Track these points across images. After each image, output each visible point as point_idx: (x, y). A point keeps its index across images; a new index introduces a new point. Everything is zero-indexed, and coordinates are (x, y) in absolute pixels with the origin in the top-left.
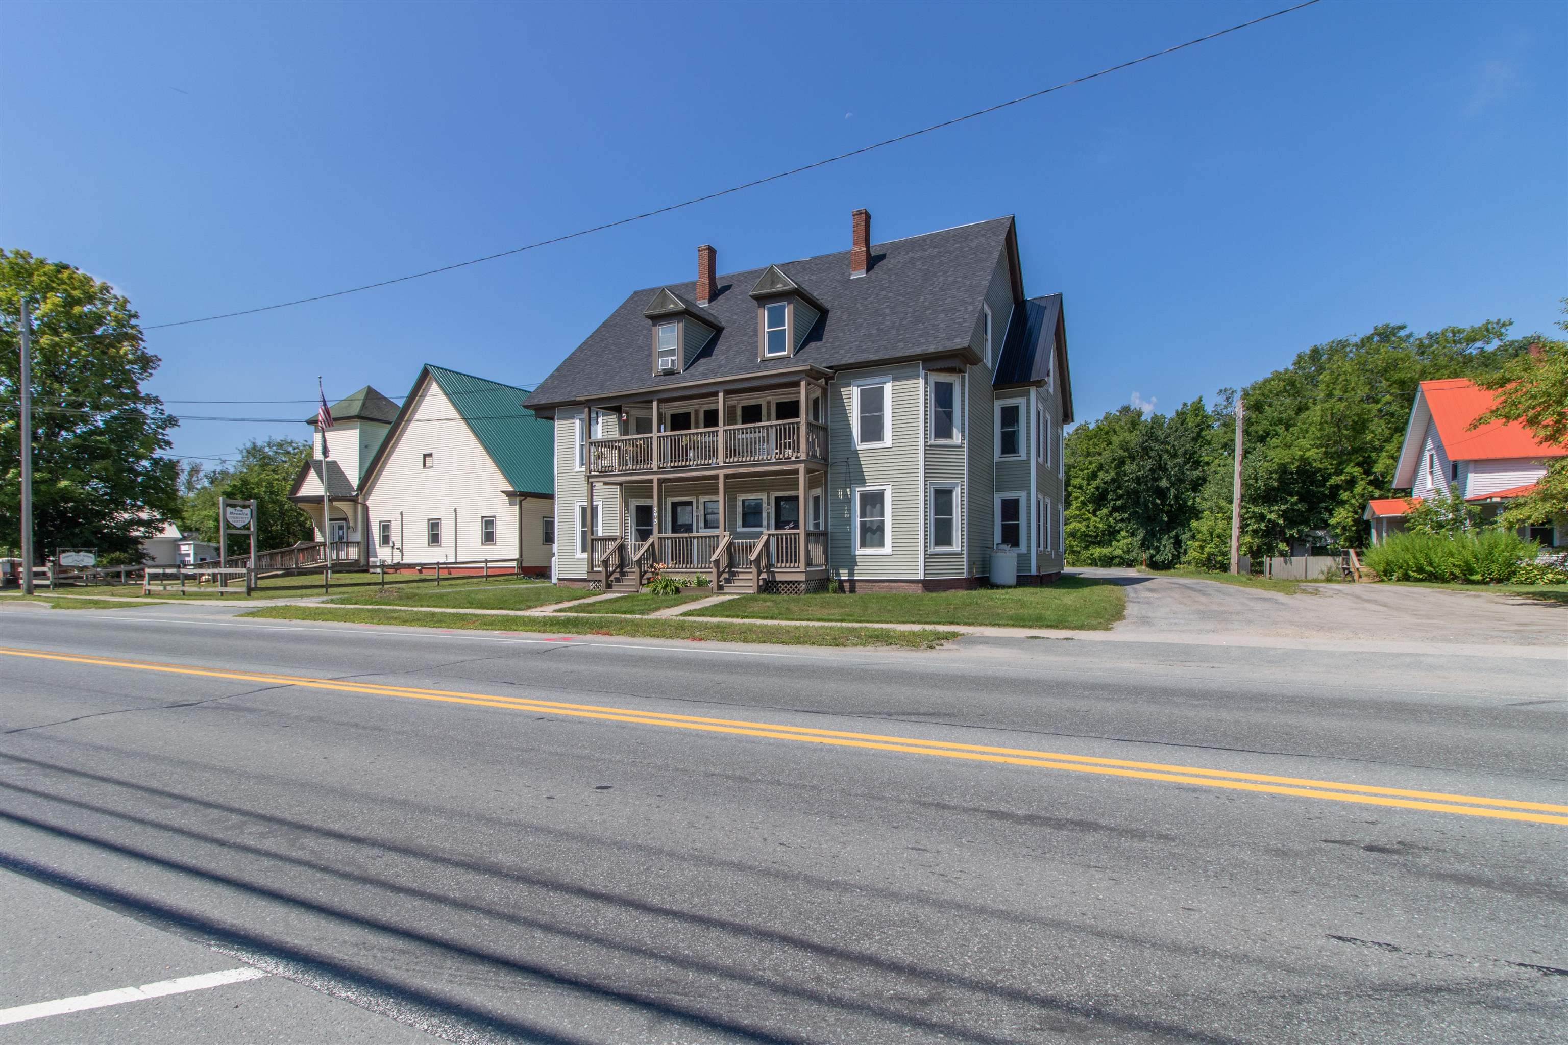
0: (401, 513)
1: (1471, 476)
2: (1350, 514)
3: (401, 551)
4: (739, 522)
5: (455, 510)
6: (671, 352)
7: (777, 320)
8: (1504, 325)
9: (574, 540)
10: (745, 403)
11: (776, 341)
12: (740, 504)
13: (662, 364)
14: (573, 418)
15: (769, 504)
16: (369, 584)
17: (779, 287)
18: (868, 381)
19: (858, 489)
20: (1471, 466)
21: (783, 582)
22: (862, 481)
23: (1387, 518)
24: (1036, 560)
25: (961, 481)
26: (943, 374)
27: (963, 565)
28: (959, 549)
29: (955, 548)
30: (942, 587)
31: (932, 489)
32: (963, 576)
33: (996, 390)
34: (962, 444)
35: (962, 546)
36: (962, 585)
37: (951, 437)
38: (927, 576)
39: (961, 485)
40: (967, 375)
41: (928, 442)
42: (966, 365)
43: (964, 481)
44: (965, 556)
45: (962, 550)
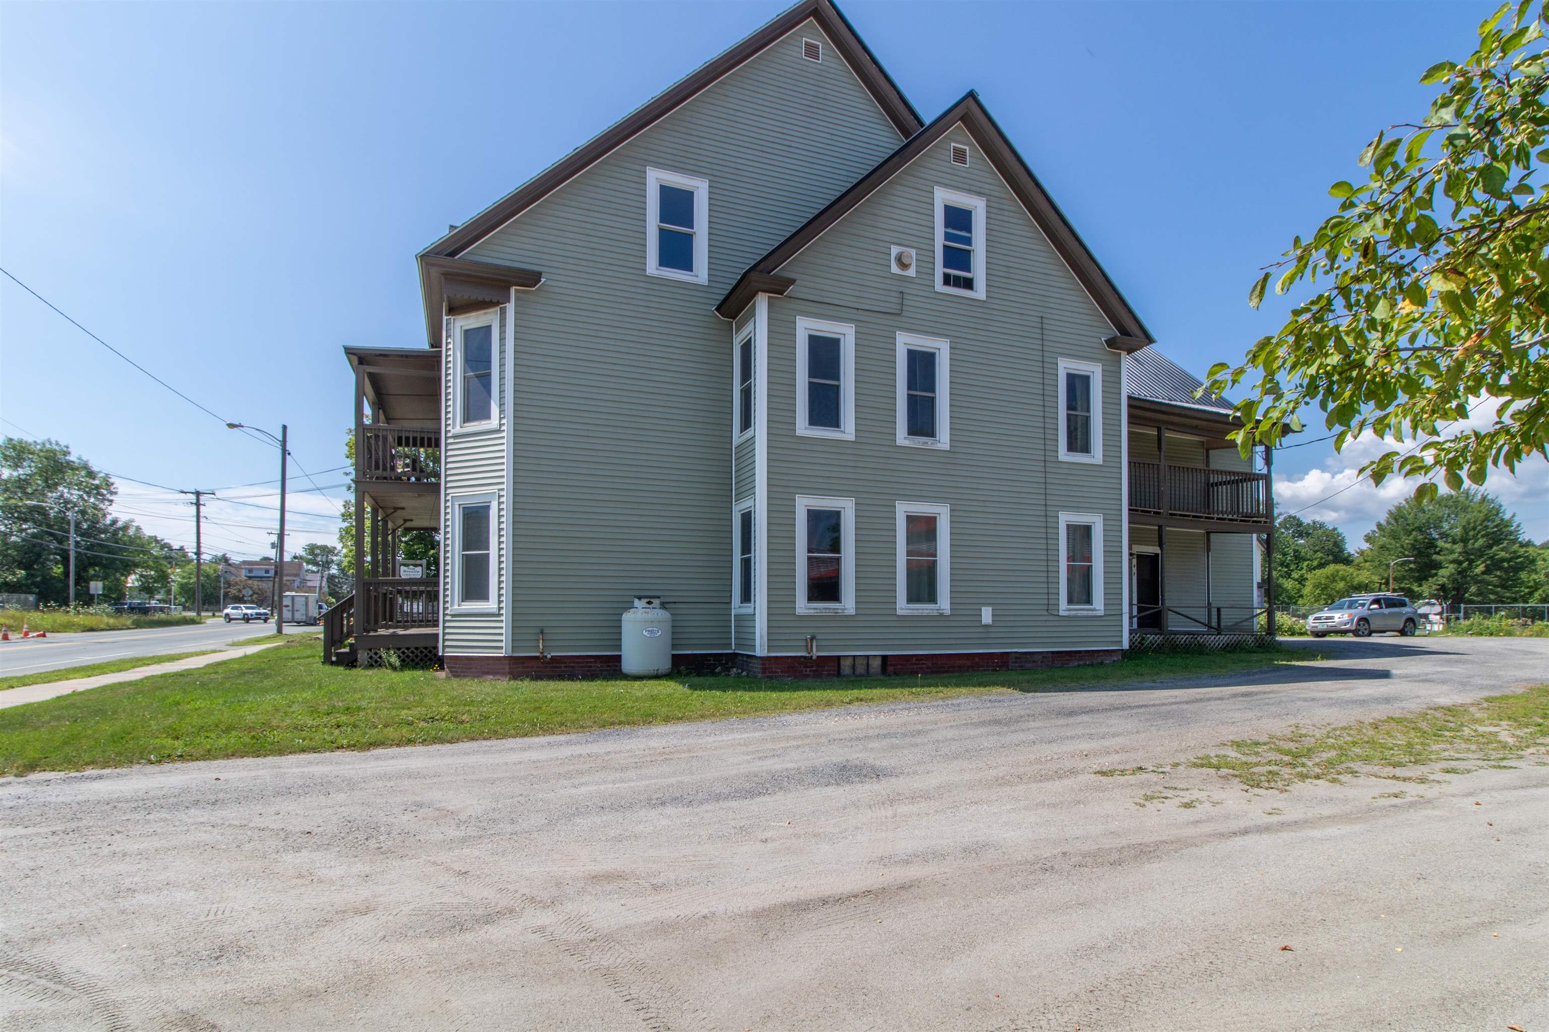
24: (768, 627)
25: (499, 490)
26: (474, 314)
27: (502, 634)
28: (496, 606)
29: (491, 605)
30: (474, 670)
31: (457, 507)
32: (502, 653)
33: (734, 318)
34: (501, 425)
35: (500, 602)
36: (504, 669)
37: (488, 417)
38: (447, 650)
39: (500, 496)
40: (511, 307)
41: (449, 431)
42: (508, 289)
43: (503, 489)
44: (503, 618)
45: (500, 608)
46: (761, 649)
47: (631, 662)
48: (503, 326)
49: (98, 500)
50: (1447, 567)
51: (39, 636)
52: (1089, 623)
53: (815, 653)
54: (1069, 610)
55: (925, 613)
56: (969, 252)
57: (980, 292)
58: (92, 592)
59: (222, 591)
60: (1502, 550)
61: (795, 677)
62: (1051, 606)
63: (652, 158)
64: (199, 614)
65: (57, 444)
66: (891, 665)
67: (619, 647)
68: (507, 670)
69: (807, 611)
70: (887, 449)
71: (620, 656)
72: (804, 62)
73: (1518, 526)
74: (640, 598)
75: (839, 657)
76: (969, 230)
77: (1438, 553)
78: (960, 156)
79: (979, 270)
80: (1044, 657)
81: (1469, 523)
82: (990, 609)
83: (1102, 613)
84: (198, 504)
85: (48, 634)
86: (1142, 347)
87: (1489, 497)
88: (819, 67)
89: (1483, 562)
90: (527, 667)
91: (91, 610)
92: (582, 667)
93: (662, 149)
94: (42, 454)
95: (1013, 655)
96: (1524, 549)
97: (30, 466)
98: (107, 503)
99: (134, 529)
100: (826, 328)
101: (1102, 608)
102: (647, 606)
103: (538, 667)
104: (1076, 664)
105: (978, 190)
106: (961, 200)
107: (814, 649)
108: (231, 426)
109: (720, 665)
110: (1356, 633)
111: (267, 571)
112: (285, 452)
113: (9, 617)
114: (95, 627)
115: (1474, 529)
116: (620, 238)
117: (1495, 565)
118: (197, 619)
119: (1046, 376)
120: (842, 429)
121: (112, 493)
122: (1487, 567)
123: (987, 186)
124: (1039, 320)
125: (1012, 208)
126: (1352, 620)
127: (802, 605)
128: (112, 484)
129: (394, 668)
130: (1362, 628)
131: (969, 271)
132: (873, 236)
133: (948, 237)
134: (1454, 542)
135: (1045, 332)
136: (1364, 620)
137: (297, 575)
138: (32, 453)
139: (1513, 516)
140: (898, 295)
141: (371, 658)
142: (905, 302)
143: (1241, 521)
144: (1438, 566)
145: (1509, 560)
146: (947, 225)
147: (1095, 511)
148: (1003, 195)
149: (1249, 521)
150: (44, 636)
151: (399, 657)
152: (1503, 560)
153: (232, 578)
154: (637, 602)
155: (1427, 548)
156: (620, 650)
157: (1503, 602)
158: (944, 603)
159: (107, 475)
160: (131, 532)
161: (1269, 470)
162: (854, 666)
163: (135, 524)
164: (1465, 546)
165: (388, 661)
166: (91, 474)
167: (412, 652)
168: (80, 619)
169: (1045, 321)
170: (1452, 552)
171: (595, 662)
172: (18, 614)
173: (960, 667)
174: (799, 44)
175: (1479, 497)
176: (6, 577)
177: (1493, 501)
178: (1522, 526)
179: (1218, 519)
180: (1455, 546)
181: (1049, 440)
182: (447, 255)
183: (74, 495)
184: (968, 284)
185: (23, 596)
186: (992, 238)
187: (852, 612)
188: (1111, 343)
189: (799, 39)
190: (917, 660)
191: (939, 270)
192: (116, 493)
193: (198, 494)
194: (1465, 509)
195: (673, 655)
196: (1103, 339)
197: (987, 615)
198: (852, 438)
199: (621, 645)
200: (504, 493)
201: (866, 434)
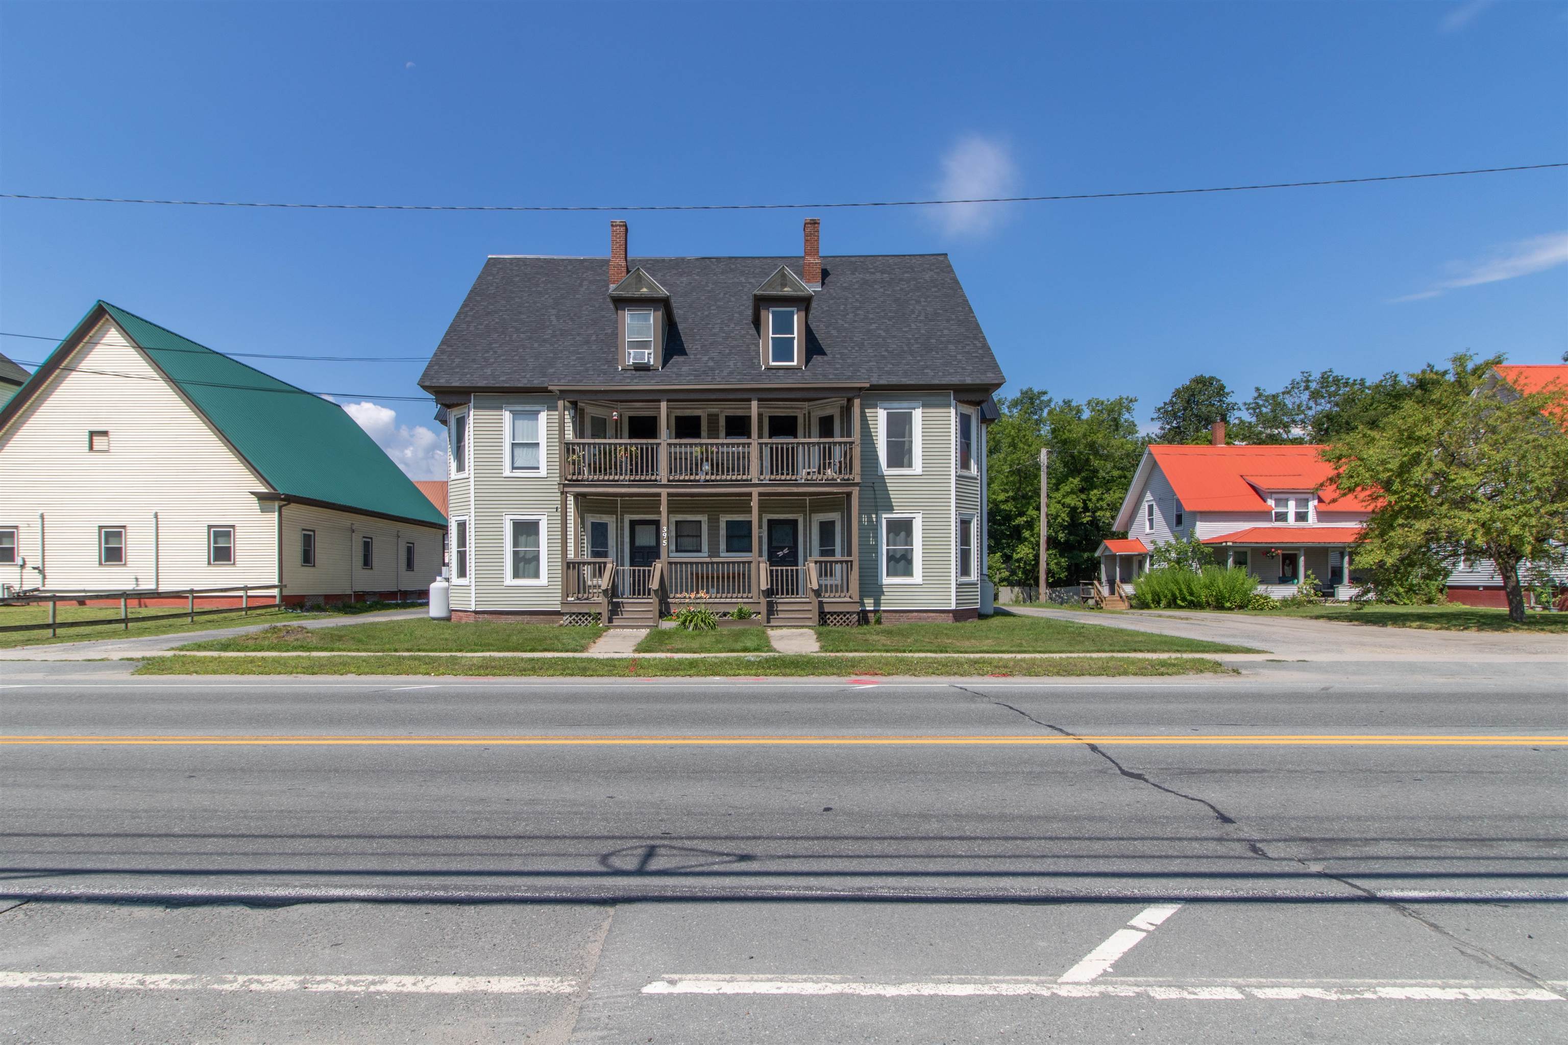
0: (42, 516)
1: (1198, 524)
2: (1031, 550)
3: (41, 571)
4: (723, 546)
5: (156, 516)
6: (644, 345)
7: (783, 325)
8: (1131, 401)
9: (501, 562)
10: (731, 413)
11: (783, 350)
12: (723, 526)
13: (631, 357)
14: (501, 408)
15: (760, 527)
16: (110, 622)
17: (787, 291)
18: (895, 404)
19: (884, 516)
20: (1198, 516)
21: (832, 614)
22: (890, 509)
23: (1120, 556)
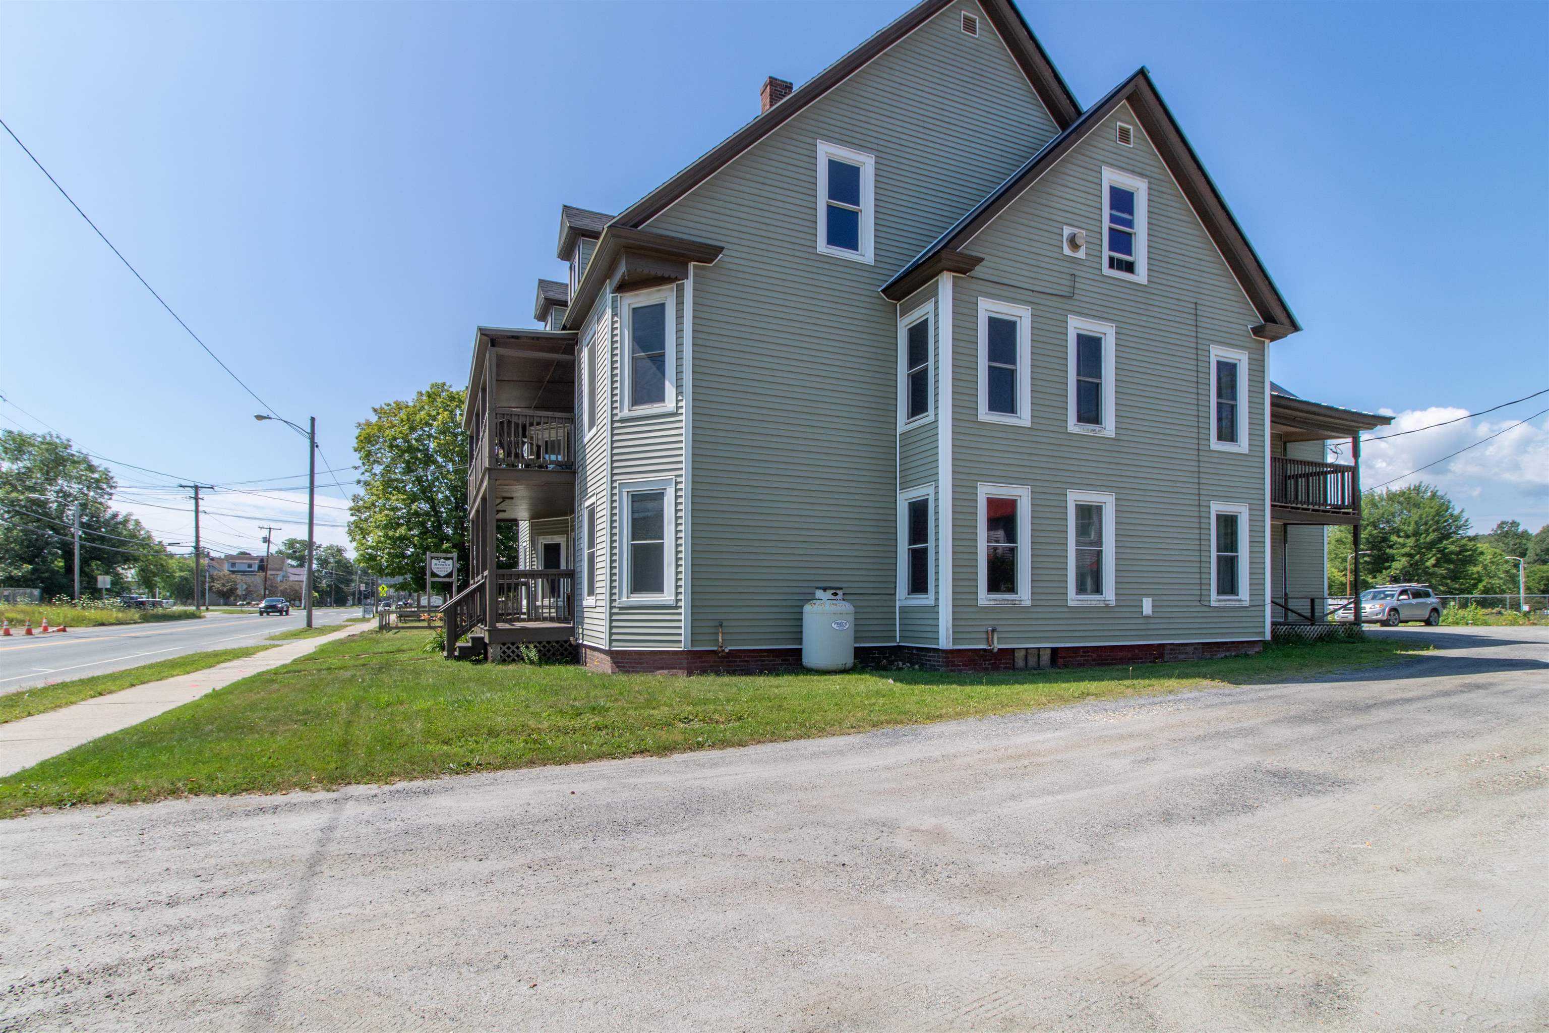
18: (590, 333)
19: (586, 505)
24: (953, 619)
25: (676, 476)
26: (644, 291)
27: (680, 627)
28: (673, 598)
29: (667, 596)
30: (645, 665)
31: (625, 494)
32: (681, 648)
33: (899, 300)
34: (678, 408)
35: (677, 594)
36: (681, 663)
37: (661, 398)
38: (614, 644)
39: (677, 483)
40: (689, 285)
41: (616, 414)
42: (686, 265)
43: (681, 476)
44: (682, 611)
45: (677, 601)
46: (945, 641)
47: (813, 655)
48: (680, 303)
49: (97, 494)
50: (1400, 561)
51: (59, 631)
52: (1236, 614)
53: (997, 646)
54: (1219, 601)
55: (1094, 604)
56: (1130, 235)
57: (1141, 275)
58: (100, 586)
59: (207, 585)
60: (1452, 543)
61: (975, 669)
62: (1202, 598)
63: (822, 132)
64: (198, 608)
65: (58, 437)
66: (1061, 658)
67: (800, 640)
68: (685, 665)
69: (987, 602)
70: (1060, 436)
71: (801, 650)
72: (962, 36)
73: (1467, 521)
74: (825, 589)
75: (1013, 650)
76: (1131, 212)
77: (1391, 547)
78: (1124, 135)
79: (1140, 254)
80: (1195, 649)
81: (1421, 518)
82: (1150, 600)
83: (1247, 604)
84: (196, 499)
85: (67, 629)
86: (1285, 336)
87: (1438, 494)
88: (976, 42)
89: (1434, 555)
90: (704, 662)
91: (99, 603)
92: (757, 661)
93: (832, 122)
94: (43, 446)
95: (1169, 647)
96: (1473, 543)
97: (29, 459)
98: (106, 497)
99: (133, 523)
100: (1004, 310)
101: (1248, 599)
102: (833, 597)
103: (715, 662)
104: (1223, 655)
105: (1140, 171)
106: (1126, 181)
107: (995, 642)
108: (259, 417)
109: (885, 658)
110: (1384, 623)
111: (250, 566)
112: (313, 445)
113: (18, 612)
114: (106, 622)
115: (1426, 524)
116: (792, 213)
117: (1445, 558)
118: (198, 613)
119: (1199, 364)
120: (1018, 415)
121: (111, 487)
122: (1438, 560)
123: (1148, 168)
124: (1193, 306)
125: (1170, 191)
126: (1384, 610)
127: (984, 597)
128: (112, 478)
129: (532, 662)
130: (1392, 618)
131: (1130, 254)
132: (1046, 215)
133: (1113, 219)
134: (1408, 536)
135: (1199, 318)
136: (1394, 610)
137: (281, 569)
138: (33, 445)
139: (1462, 511)
140: (1068, 277)
141: (504, 652)
142: (1077, 285)
143: (1333, 512)
144: (1392, 559)
145: (1458, 554)
146: (1113, 207)
147: (1242, 500)
148: (1162, 177)
149: (1339, 513)
150: (64, 630)
151: (539, 651)
152: (1452, 553)
153: (215, 573)
154: (819, 594)
155: (1380, 542)
156: (801, 644)
157: (1451, 593)
158: (1109, 593)
159: (106, 469)
160: (131, 526)
161: (1356, 463)
162: (1026, 656)
163: (134, 518)
164: (1417, 541)
165: (527, 656)
166: (91, 468)
167: (544, 647)
168: (91, 614)
169: (1199, 307)
170: (1404, 545)
171: (768, 656)
172: (27, 608)
173: (1121, 659)
174: (958, 17)
175: (1429, 494)
176: (11, 571)
177: (1442, 497)
178: (1470, 521)
179: (1313, 510)
180: (1407, 541)
181: (1201, 428)
182: (632, 226)
183: (74, 488)
184: (1129, 267)
185: (28, 590)
186: (1154, 221)
187: (1028, 603)
188: (1257, 331)
189: (958, 12)
190: (1084, 652)
191: (1106, 253)
192: (115, 487)
193: (196, 488)
194: (1417, 505)
195: (855, 648)
196: (1249, 327)
197: (1147, 606)
198: (1028, 424)
199: (801, 639)
200: (683, 479)
201: (1042, 421)
